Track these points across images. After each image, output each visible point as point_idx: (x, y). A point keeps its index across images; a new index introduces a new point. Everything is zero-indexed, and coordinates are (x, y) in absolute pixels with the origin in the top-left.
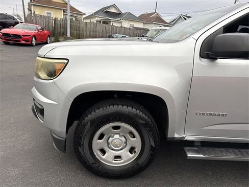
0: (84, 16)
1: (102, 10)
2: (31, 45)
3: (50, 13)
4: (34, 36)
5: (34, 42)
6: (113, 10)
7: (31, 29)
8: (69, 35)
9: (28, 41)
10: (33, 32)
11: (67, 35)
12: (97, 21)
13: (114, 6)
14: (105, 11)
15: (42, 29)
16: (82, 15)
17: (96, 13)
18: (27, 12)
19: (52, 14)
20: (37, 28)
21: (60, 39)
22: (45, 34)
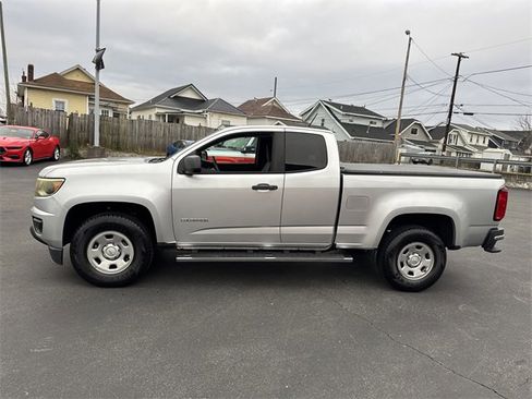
0: (131, 106)
1: (168, 95)
2: (23, 164)
3: (63, 103)
4: (29, 148)
5: (28, 159)
6: (189, 94)
7: (23, 136)
8: (97, 143)
9: (18, 158)
10: (27, 141)
11: (93, 144)
12: (158, 115)
13: (190, 87)
14: (174, 97)
15: (45, 135)
16: (127, 104)
17: (156, 100)
18: (14, 99)
19: (66, 105)
20: (35, 133)
21: (81, 152)
22: (50, 143)
